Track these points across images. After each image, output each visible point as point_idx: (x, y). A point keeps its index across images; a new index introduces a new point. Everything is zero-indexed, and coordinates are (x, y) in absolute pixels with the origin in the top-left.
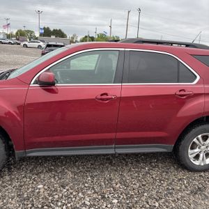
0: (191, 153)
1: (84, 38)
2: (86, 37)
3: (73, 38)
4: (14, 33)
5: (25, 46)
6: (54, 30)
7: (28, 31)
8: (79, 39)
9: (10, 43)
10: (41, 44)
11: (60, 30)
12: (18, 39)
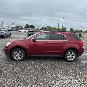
0: (68, 57)
1: (42, 28)
2: (43, 28)
3: (37, 28)
4: (15, 27)
5: (20, 32)
6: (30, 25)
7: (20, 26)
8: (40, 29)
9: (14, 31)
10: (26, 31)
11: (32, 25)
12: (16, 29)
